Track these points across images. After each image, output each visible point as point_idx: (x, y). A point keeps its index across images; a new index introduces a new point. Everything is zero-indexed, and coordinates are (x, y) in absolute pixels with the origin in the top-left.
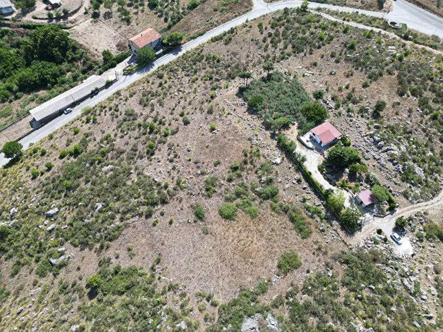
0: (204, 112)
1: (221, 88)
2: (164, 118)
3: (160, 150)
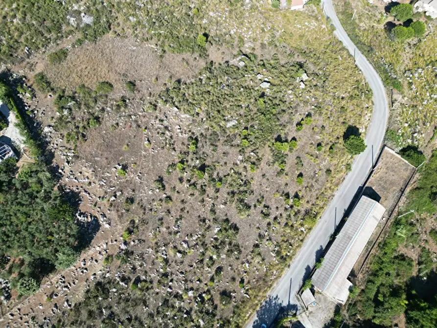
0: (139, 203)
1: (118, 257)
2: (192, 195)
3: (183, 144)
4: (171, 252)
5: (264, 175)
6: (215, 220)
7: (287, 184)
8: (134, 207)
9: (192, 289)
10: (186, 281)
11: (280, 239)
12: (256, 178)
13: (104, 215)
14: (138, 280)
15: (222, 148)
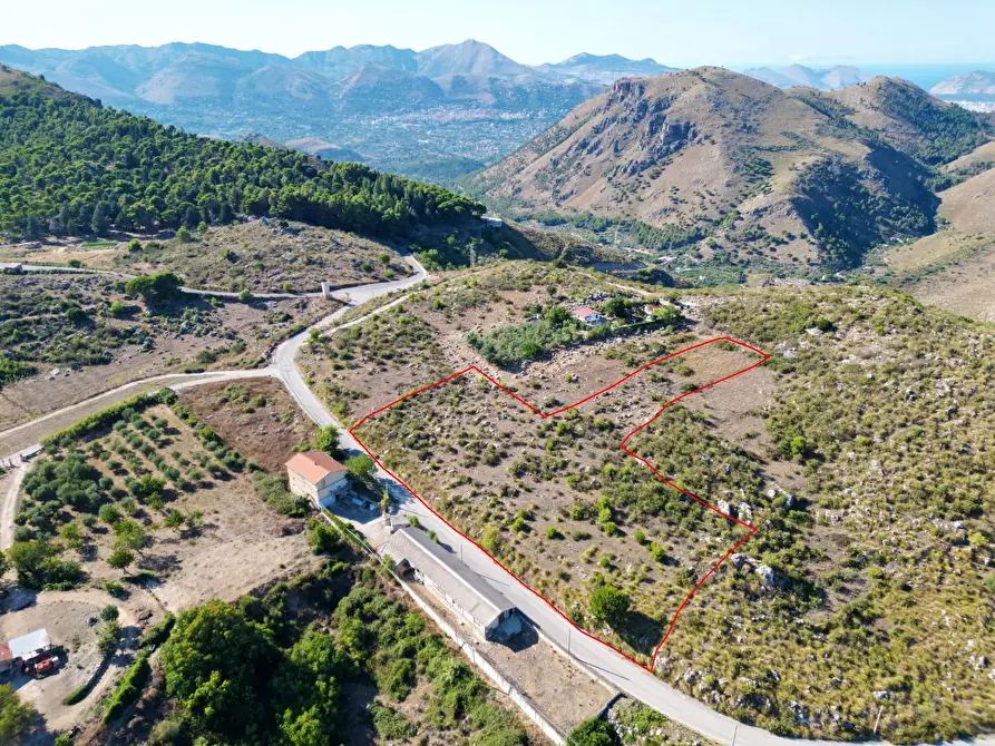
4: (481, 414)
5: (561, 494)
6: (507, 447)
7: (547, 519)
8: (531, 390)
9: (442, 431)
10: (451, 426)
11: (474, 506)
12: (557, 486)
13: (525, 374)
14: (461, 399)
15: (601, 453)
